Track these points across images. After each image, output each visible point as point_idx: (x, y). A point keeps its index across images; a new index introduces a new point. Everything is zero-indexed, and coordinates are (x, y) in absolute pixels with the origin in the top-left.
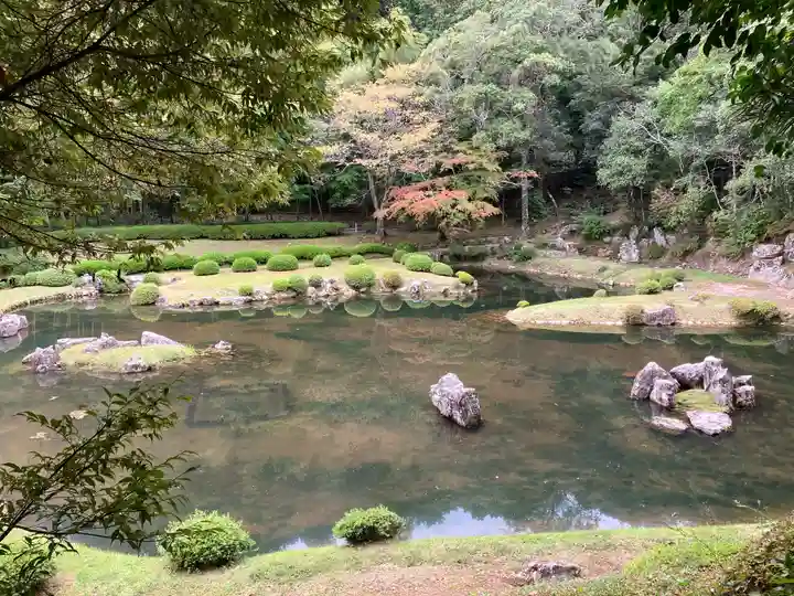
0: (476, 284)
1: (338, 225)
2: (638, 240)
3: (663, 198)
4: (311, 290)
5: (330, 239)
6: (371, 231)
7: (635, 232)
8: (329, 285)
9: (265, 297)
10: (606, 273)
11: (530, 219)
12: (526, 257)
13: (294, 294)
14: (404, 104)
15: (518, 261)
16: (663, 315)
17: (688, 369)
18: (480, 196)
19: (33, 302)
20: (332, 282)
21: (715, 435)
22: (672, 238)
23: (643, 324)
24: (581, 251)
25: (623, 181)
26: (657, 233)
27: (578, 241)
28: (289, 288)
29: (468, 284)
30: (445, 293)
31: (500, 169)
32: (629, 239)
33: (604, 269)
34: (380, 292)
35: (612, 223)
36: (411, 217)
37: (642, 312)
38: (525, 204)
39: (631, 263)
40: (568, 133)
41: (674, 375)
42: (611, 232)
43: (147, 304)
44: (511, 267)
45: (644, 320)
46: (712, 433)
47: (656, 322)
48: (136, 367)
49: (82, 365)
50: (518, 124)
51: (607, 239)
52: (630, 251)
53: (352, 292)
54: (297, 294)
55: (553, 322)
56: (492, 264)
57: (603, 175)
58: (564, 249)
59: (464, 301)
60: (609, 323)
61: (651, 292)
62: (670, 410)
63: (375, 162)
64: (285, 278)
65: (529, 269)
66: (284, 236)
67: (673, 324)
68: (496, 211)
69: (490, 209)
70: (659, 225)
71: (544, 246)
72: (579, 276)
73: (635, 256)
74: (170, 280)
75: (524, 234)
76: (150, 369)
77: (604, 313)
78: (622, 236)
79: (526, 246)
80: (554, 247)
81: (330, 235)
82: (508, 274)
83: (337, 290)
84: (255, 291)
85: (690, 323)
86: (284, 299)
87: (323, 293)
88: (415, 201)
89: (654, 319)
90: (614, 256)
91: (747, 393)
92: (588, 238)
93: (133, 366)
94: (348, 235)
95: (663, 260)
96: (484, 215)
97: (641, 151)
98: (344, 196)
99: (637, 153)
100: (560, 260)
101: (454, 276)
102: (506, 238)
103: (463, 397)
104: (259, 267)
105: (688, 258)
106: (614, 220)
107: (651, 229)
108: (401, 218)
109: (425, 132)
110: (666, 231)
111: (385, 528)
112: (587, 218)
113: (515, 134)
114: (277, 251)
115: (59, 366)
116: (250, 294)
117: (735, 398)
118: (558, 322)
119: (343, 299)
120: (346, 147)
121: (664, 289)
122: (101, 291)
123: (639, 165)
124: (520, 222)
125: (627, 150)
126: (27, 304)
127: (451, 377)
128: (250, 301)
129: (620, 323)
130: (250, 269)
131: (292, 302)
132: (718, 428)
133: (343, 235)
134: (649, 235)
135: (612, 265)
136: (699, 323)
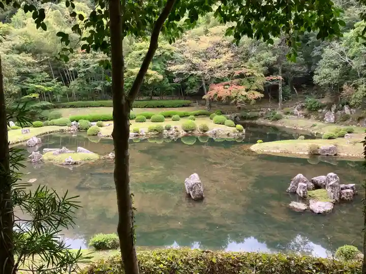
0: (244, 131)
1: (188, 101)
2: (336, 111)
3: (348, 91)
4: (165, 131)
5: (184, 108)
6: (204, 105)
7: (334, 107)
8: (174, 129)
9: (144, 134)
10: (315, 128)
11: (283, 100)
12: (277, 119)
13: (157, 133)
14: (218, 45)
15: (273, 120)
16: (330, 150)
17: (320, 179)
18: (254, 88)
19: (50, 133)
20: (175, 128)
21: (319, 213)
22: (354, 110)
23: (319, 154)
24: (306, 116)
25: (326, 81)
26: (346, 108)
27: (305, 111)
28: (155, 130)
29: (240, 131)
30: (228, 135)
31: (263, 75)
32: (331, 110)
33: (314, 125)
34: (197, 133)
35: (323, 102)
36: (220, 98)
37: (318, 148)
38: (281, 92)
39: (330, 123)
40: (302, 57)
41: (312, 181)
42: (322, 107)
43: (94, 135)
44: (270, 123)
45: (319, 152)
46: (317, 212)
47: (326, 154)
48: (69, 162)
49: (50, 160)
50: (270, 53)
51: (320, 111)
52: (330, 116)
53: (185, 133)
54: (159, 133)
55: (272, 151)
56: (261, 121)
57: (316, 78)
58: (297, 115)
59: (238, 139)
60: (301, 153)
61: (330, 138)
62: (304, 199)
63: (201, 72)
64: (155, 125)
65: (278, 124)
66: (163, 107)
67: (335, 155)
68: (262, 95)
69: (258, 95)
70: (347, 104)
71: (288, 113)
72: (301, 129)
73: (332, 119)
74: (108, 124)
75: (280, 107)
76: (75, 163)
77: (299, 148)
78: (326, 109)
79: (278, 113)
80: (292, 114)
81: (184, 106)
82: (269, 126)
83: (178, 131)
84: (140, 131)
85: (345, 155)
86: (153, 135)
87: (171, 132)
88: (219, 90)
89: (324, 152)
90: (322, 120)
91: (347, 193)
92: (310, 109)
93: (68, 162)
94: (193, 106)
95: (348, 122)
96: (254, 97)
97: (337, 66)
98: (191, 88)
99: (335, 67)
100: (294, 120)
101: (235, 127)
102: (269, 109)
103: (193, 185)
104: (147, 120)
105: (361, 121)
106: (324, 101)
107: (343, 106)
108: (216, 99)
109: (224, 58)
110: (351, 107)
111: (109, 244)
112: (310, 100)
113: (269, 58)
114: (158, 113)
115: (41, 160)
116: (138, 132)
117: (341, 195)
118: (275, 151)
119: (181, 136)
120: (188, 65)
121: (339, 137)
122: (79, 129)
123: (336, 73)
124: (278, 101)
125: (329, 65)
126: (47, 133)
127: (196, 175)
128: (137, 135)
129: (307, 153)
130: (142, 121)
131: (156, 136)
132: (322, 210)
133: (191, 106)
134: (342, 109)
135: (319, 124)
136: (351, 155)
